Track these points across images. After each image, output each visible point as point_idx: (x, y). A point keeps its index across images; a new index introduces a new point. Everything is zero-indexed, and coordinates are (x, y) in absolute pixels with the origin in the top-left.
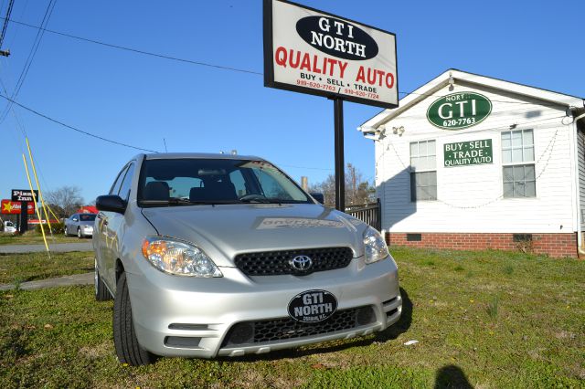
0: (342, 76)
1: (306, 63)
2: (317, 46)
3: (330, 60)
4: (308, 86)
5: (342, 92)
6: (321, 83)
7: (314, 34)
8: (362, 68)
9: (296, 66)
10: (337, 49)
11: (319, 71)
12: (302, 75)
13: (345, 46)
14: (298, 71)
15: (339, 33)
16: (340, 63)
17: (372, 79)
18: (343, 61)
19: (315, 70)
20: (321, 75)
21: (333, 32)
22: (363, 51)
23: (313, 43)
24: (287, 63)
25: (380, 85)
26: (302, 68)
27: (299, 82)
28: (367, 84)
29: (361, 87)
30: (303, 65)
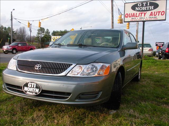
0: (144, 16)
1: (133, 15)
2: (137, 11)
3: (141, 13)
4: (133, 21)
5: (144, 20)
6: (137, 19)
7: (136, 8)
8: (152, 13)
9: (131, 17)
10: (144, 9)
11: (137, 16)
12: (132, 19)
13: (146, 8)
14: (131, 18)
15: (145, 5)
16: (144, 13)
17: (155, 14)
18: (145, 12)
19: (136, 16)
20: (138, 17)
21: (142, 6)
22: (153, 8)
23: (136, 10)
24: (128, 17)
25: (159, 15)
26: (132, 17)
27: (131, 20)
28: (153, 16)
29: (151, 17)
30: (133, 16)
